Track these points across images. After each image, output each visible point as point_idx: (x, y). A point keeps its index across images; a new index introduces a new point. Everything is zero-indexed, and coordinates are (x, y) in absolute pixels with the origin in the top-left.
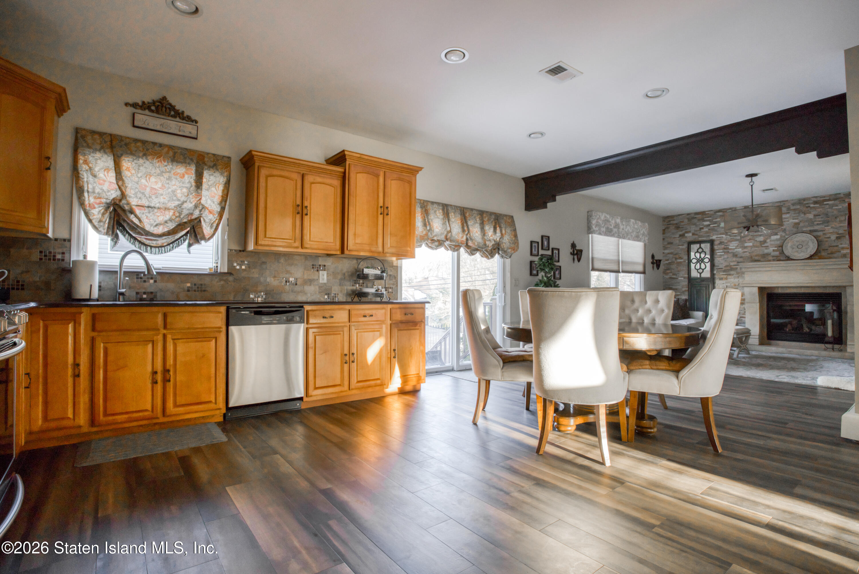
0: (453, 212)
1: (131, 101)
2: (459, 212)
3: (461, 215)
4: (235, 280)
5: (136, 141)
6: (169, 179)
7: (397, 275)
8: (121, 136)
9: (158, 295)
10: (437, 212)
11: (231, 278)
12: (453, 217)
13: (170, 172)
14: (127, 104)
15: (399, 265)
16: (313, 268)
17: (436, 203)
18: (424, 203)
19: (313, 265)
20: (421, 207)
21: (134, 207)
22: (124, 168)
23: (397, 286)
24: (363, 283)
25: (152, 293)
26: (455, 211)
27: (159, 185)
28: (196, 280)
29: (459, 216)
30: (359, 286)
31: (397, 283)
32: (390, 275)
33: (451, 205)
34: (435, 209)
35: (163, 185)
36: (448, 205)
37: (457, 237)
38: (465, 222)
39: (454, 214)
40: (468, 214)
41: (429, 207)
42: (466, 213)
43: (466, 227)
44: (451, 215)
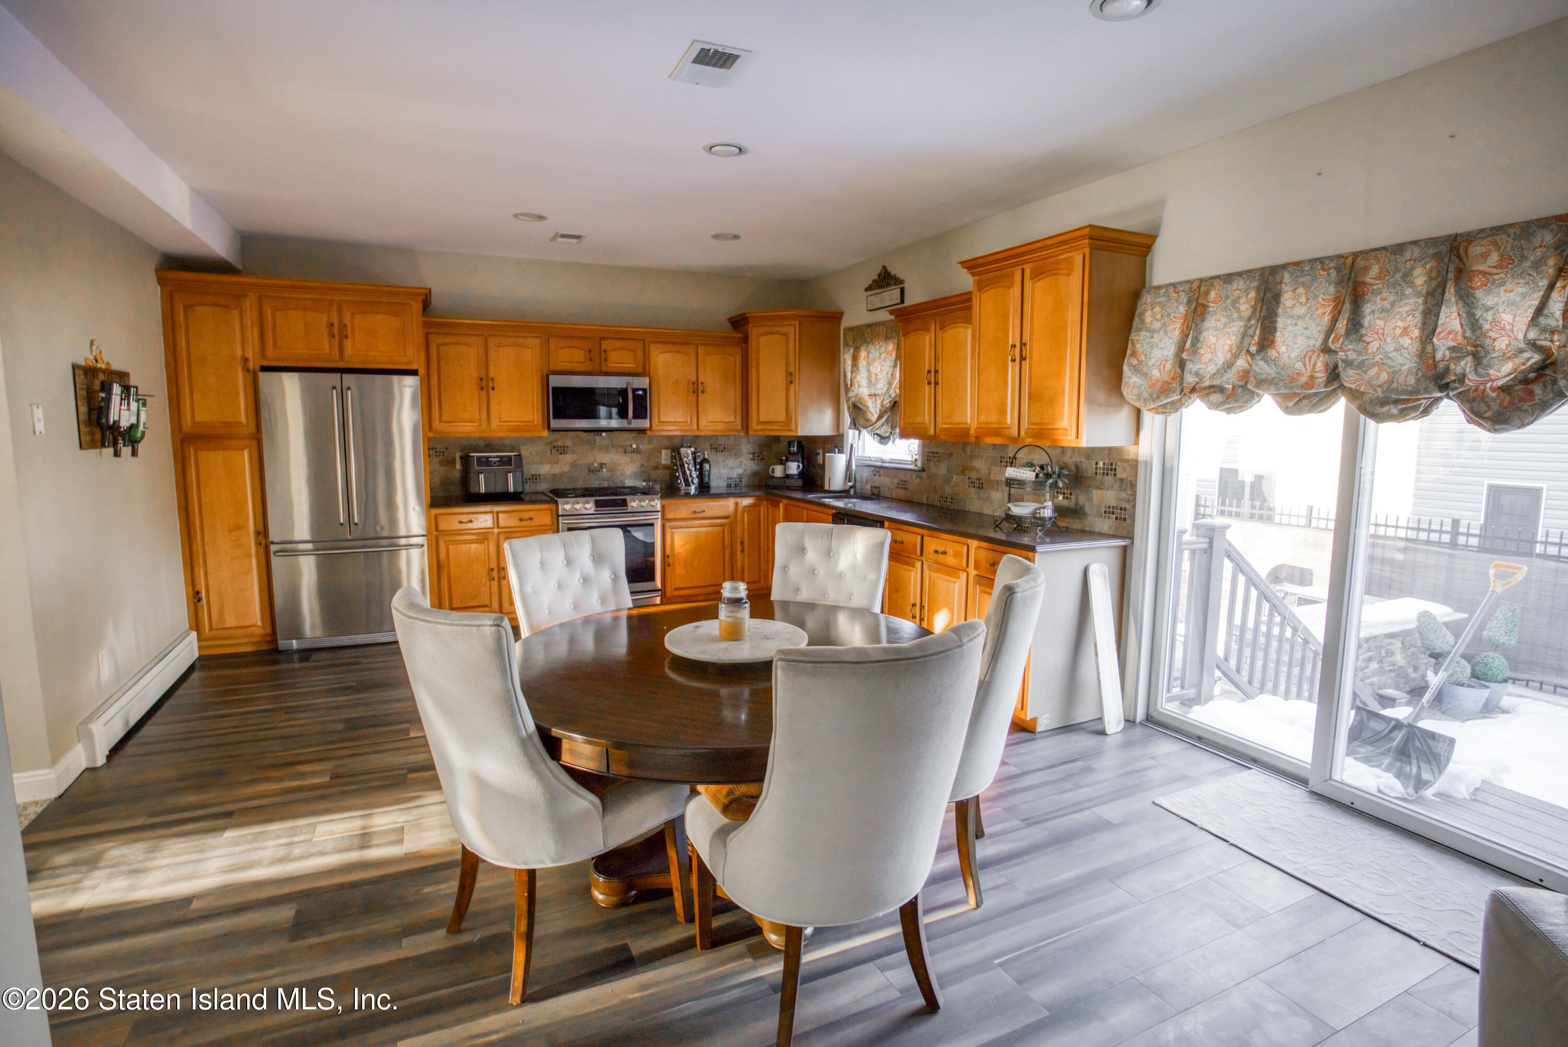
0: (1303, 284)
1: (866, 286)
2: (1333, 273)
3: (1340, 281)
4: (929, 477)
5: (869, 326)
6: (884, 361)
7: (1136, 481)
8: (860, 326)
9: (881, 490)
10: (1243, 300)
11: (924, 475)
12: (1303, 300)
13: (884, 352)
14: (866, 290)
15: (1140, 459)
16: (1001, 462)
17: (1240, 274)
18: (1199, 287)
19: (1001, 457)
20: (1188, 302)
21: (866, 398)
22: (862, 358)
23: (1134, 506)
24: (1071, 494)
25: (878, 488)
26: (1315, 278)
27: (879, 370)
28: (902, 476)
29: (1332, 290)
30: (1064, 498)
31: (1135, 499)
32: (1122, 480)
33: (1297, 264)
34: (1236, 293)
35: (881, 370)
36: (1284, 267)
37: (1299, 365)
38: (1347, 306)
39: (1307, 287)
40: (1375, 270)
41: (1213, 295)
42: (1367, 269)
43: (1342, 326)
44: (1287, 299)
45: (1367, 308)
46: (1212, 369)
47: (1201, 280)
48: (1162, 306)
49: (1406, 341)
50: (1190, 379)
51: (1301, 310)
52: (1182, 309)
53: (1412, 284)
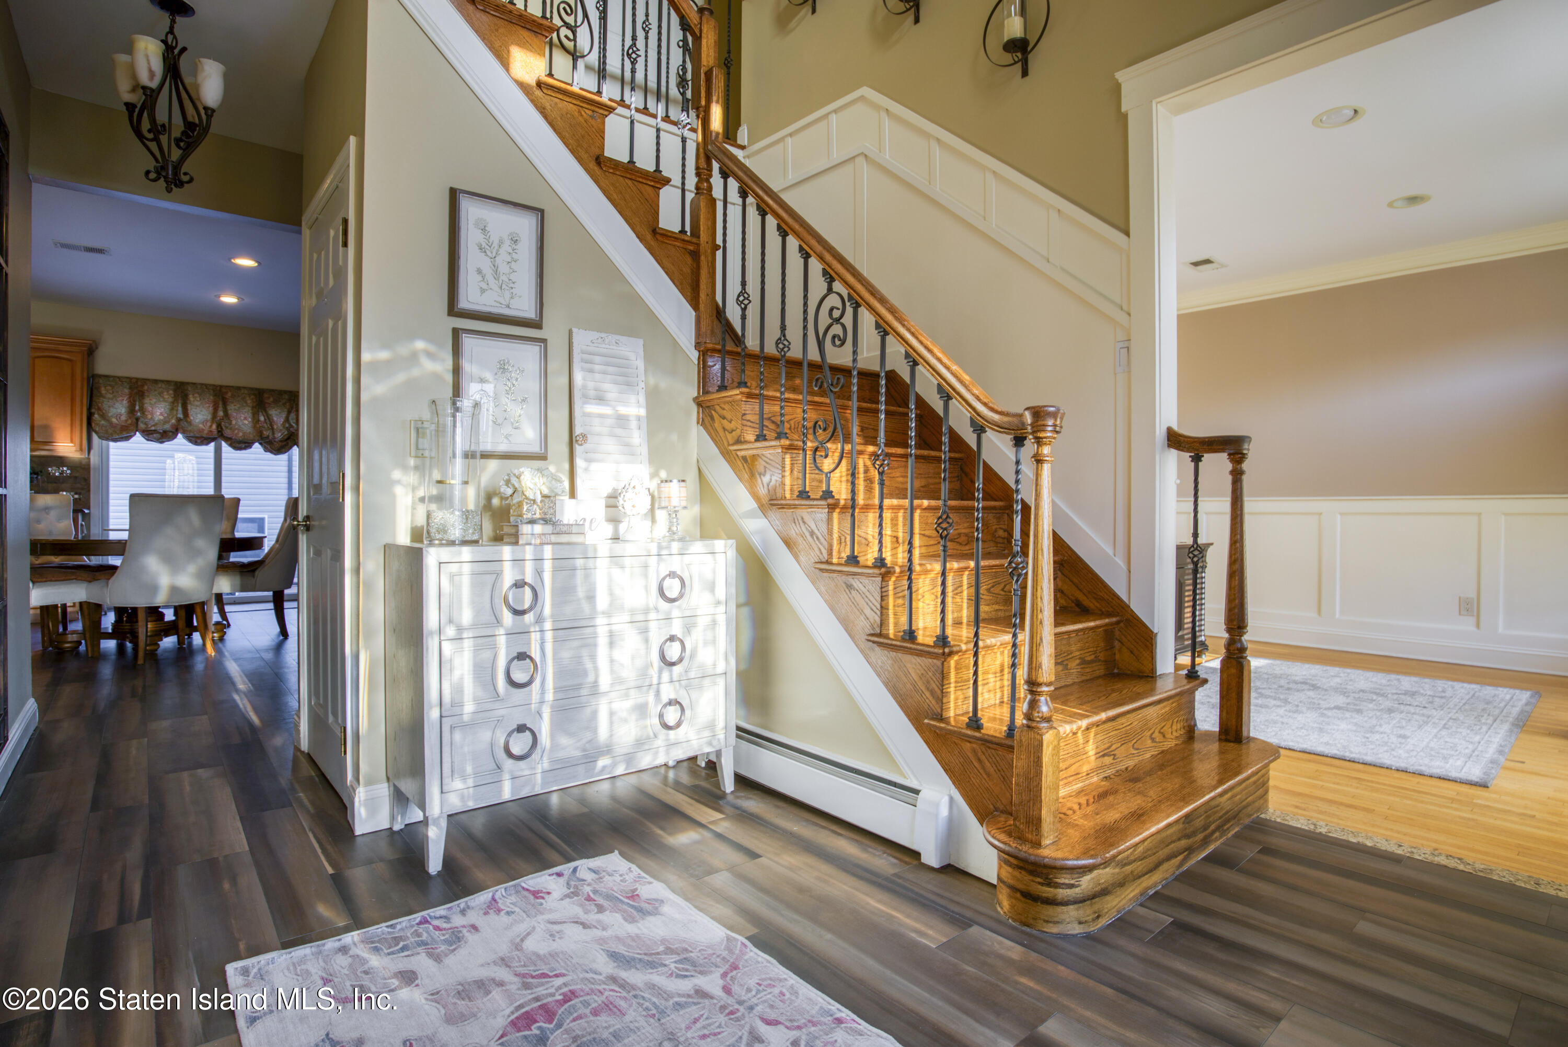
0: (199, 393)
2: (212, 391)
3: (215, 395)
7: (89, 479)
10: (165, 393)
12: (198, 399)
15: (91, 465)
17: (162, 381)
18: (137, 382)
20: (130, 388)
23: (89, 492)
26: (204, 392)
29: (212, 398)
31: (89, 488)
33: (194, 384)
34: (160, 390)
36: (188, 383)
37: (201, 426)
38: (221, 405)
39: (200, 395)
40: (229, 394)
41: (146, 387)
42: (226, 393)
43: (221, 413)
44: (191, 398)
45: (229, 408)
46: (152, 423)
47: (137, 379)
48: (113, 387)
49: (246, 422)
50: (142, 426)
51: (198, 403)
52: (127, 391)
53: (246, 402)
